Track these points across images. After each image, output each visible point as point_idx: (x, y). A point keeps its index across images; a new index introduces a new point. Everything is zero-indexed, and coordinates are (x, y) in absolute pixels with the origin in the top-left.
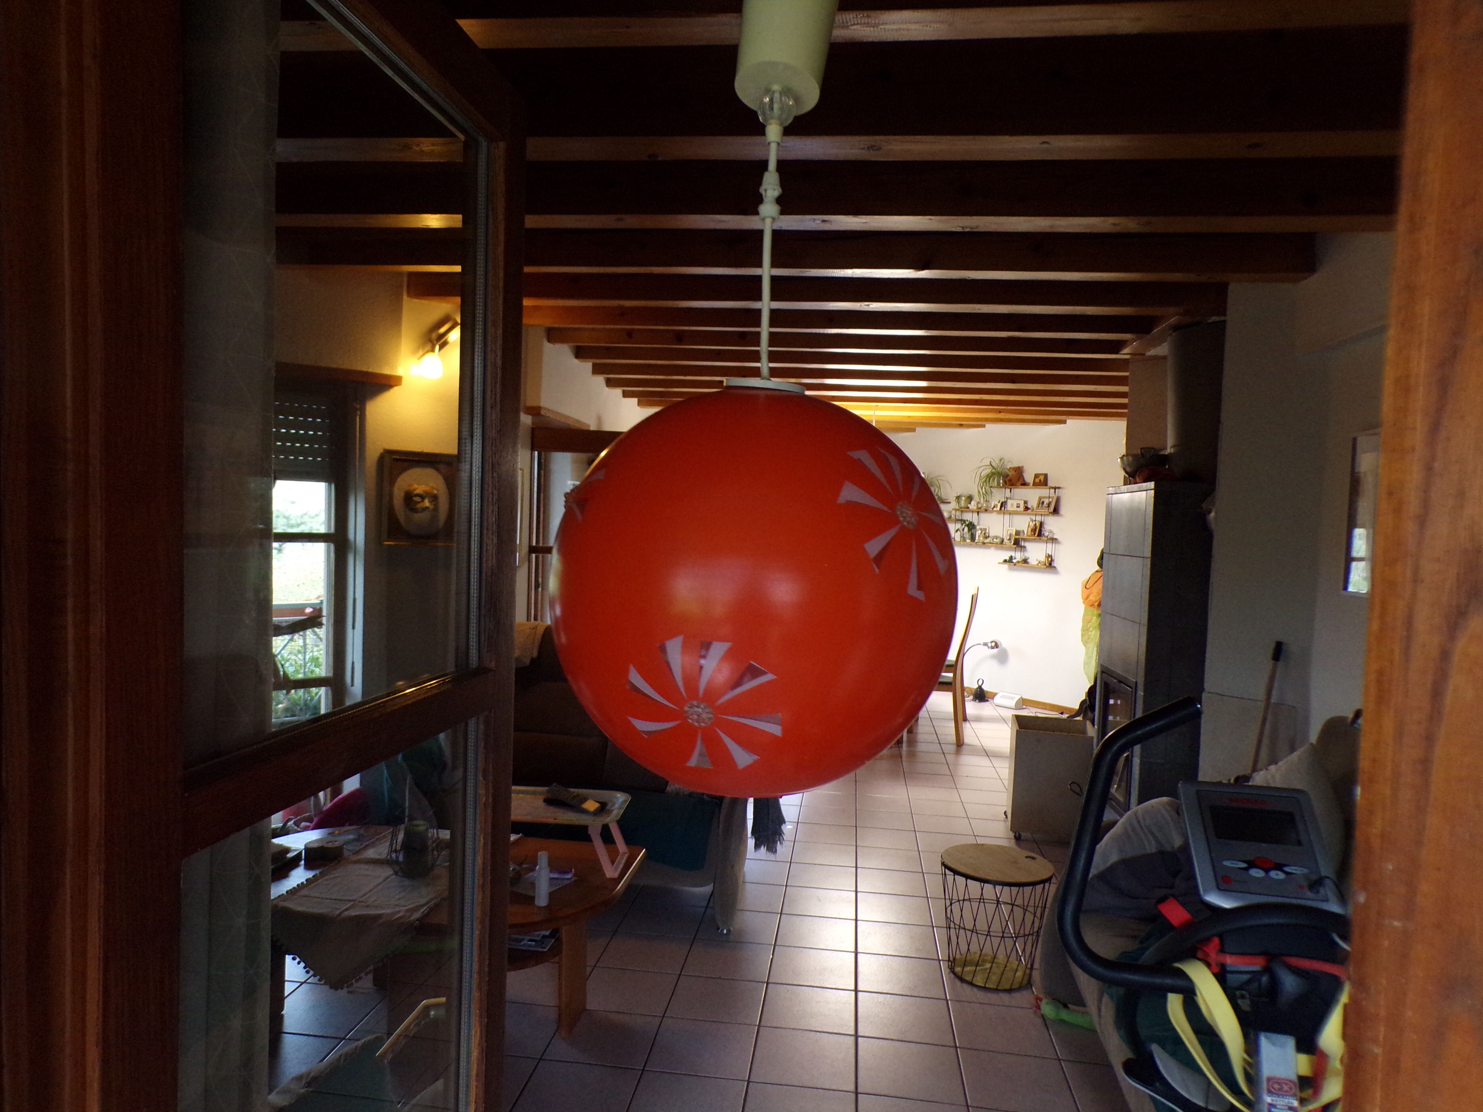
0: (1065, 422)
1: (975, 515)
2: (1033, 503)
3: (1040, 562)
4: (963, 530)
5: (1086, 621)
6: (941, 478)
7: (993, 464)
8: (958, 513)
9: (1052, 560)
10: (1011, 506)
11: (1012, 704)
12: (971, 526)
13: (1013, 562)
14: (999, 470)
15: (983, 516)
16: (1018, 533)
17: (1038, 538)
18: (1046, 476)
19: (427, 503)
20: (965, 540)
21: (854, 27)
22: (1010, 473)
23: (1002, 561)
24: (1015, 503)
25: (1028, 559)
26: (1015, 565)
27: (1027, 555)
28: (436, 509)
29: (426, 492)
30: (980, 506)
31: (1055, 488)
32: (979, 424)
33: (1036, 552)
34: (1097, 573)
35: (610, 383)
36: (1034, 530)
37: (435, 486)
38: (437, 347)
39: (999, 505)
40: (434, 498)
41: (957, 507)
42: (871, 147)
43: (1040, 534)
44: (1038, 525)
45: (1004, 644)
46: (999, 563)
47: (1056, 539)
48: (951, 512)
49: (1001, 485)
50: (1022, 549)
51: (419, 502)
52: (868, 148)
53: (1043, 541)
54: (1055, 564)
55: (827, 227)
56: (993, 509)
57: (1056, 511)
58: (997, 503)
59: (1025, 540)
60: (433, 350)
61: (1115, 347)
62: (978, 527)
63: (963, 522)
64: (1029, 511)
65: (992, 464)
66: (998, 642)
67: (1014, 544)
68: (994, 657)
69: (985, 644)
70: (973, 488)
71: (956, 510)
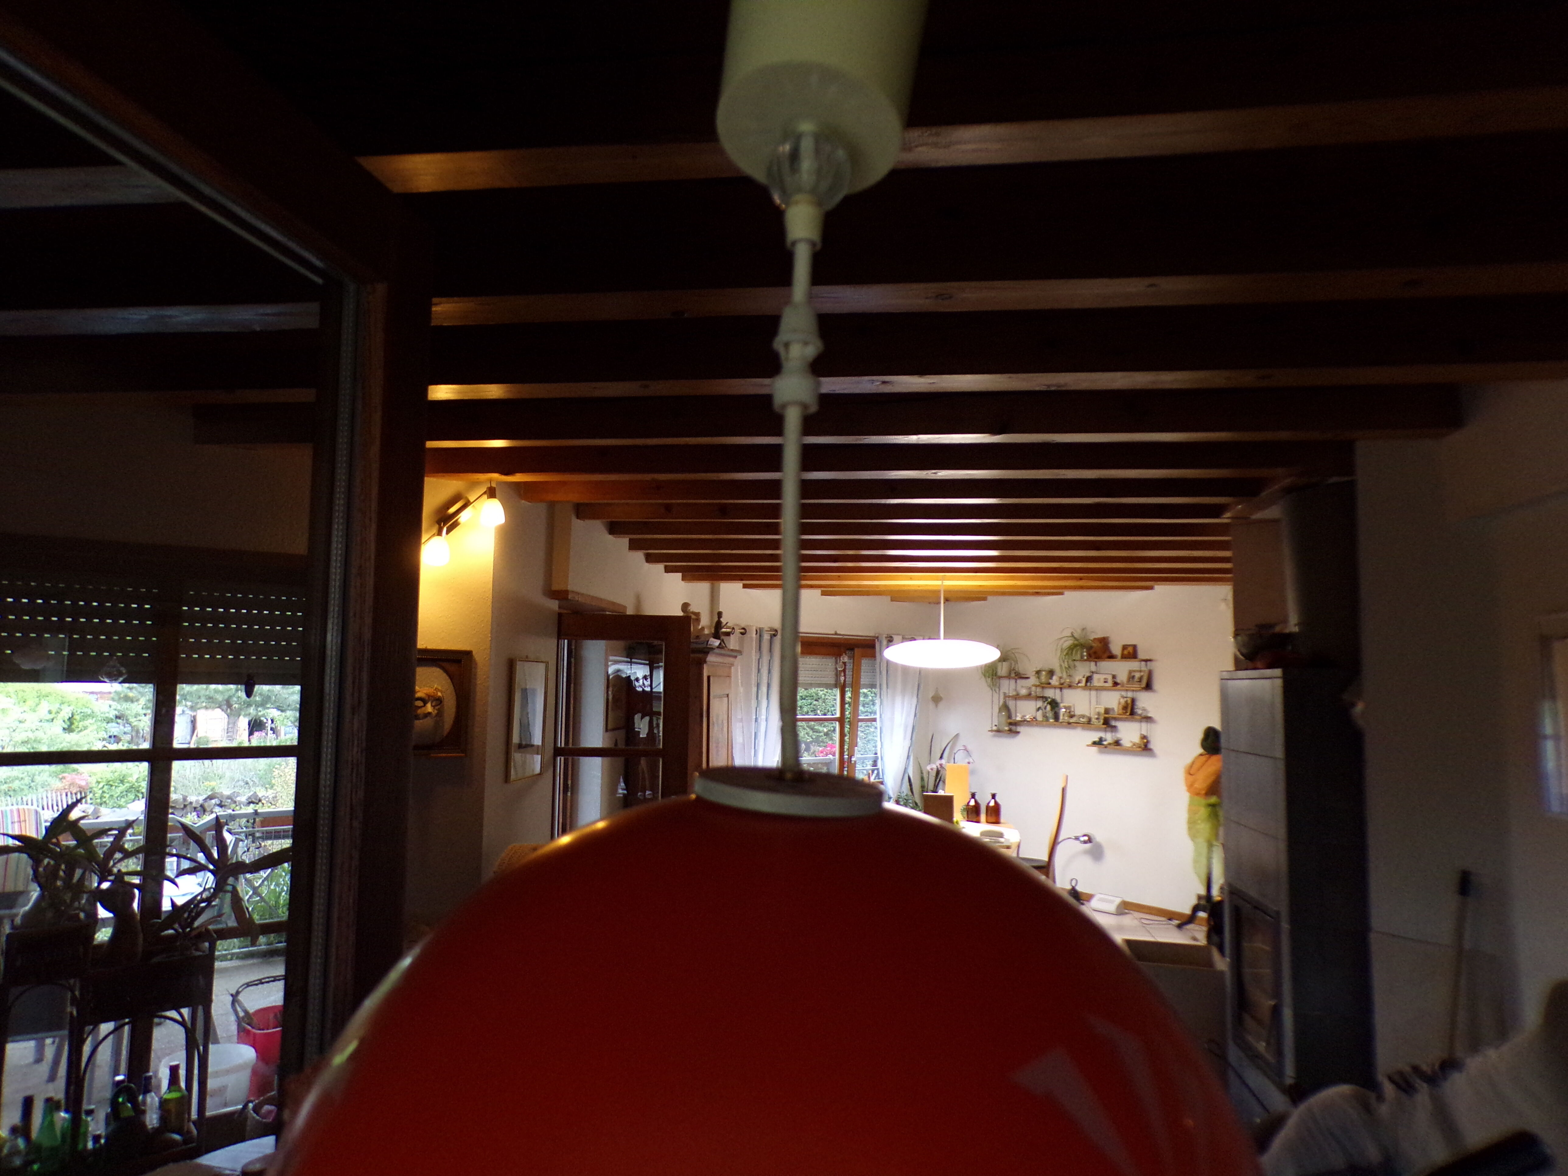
0: (1151, 588)
1: (1058, 691)
2: (1122, 677)
3: (1134, 745)
4: (1045, 708)
5: (1192, 812)
6: (1017, 651)
7: (1076, 635)
8: (1039, 690)
9: (1148, 742)
10: (1097, 680)
11: (1112, 908)
12: (1054, 704)
13: (1103, 745)
14: (1082, 641)
15: (1067, 692)
16: (1107, 711)
17: (1130, 716)
18: (1135, 647)
19: (429, 708)
20: (1047, 720)
21: (920, 149)
22: (1094, 645)
23: (1090, 743)
24: (1102, 677)
25: (1120, 740)
26: (1106, 747)
27: (1119, 735)
28: (440, 714)
29: (429, 696)
30: (1062, 681)
31: (1146, 661)
32: (1058, 591)
33: (1129, 732)
34: (1201, 757)
35: (649, 559)
36: (1125, 708)
37: (440, 688)
38: (445, 529)
39: (1084, 680)
40: (438, 702)
41: (1038, 684)
42: (938, 296)
43: (1132, 713)
44: (1129, 701)
45: (1098, 837)
46: (1088, 746)
47: (1150, 718)
48: (1030, 688)
49: (1085, 658)
50: (1114, 728)
51: (421, 707)
52: (937, 296)
53: (1136, 721)
54: (1151, 746)
55: (887, 389)
56: (1077, 684)
57: (1148, 687)
58: (1081, 677)
59: (1115, 719)
60: (439, 533)
61: (1216, 511)
62: (1062, 705)
63: (1044, 700)
64: (1119, 686)
65: (1074, 635)
66: (1092, 837)
67: (1103, 724)
68: (1086, 852)
69: (1077, 838)
70: (1054, 662)
71: (1036, 686)
